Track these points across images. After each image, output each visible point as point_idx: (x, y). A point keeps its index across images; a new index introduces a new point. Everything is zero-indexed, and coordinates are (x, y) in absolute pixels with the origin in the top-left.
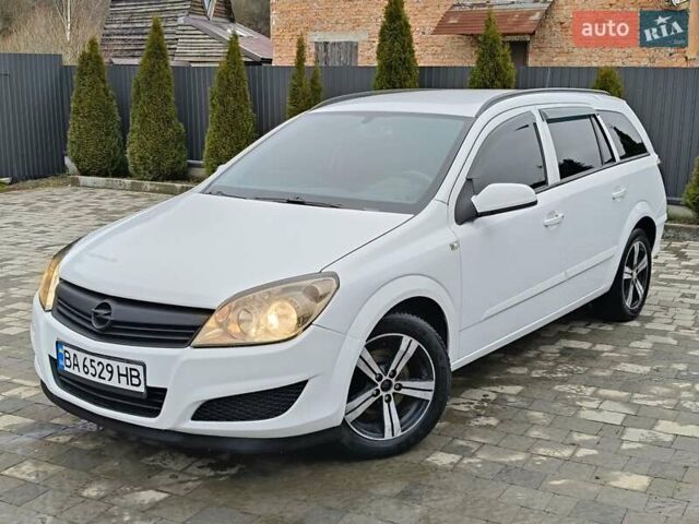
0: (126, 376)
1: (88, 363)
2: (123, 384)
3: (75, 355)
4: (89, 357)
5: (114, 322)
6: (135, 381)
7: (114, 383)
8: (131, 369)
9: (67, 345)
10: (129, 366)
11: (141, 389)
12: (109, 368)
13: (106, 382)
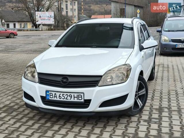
0: (77, 97)
1: (61, 95)
2: (76, 100)
3: (55, 94)
4: (62, 94)
5: (70, 82)
6: (80, 98)
7: (72, 100)
8: (79, 95)
9: (51, 91)
10: (78, 94)
11: (83, 100)
12: (70, 96)
13: (69, 100)
